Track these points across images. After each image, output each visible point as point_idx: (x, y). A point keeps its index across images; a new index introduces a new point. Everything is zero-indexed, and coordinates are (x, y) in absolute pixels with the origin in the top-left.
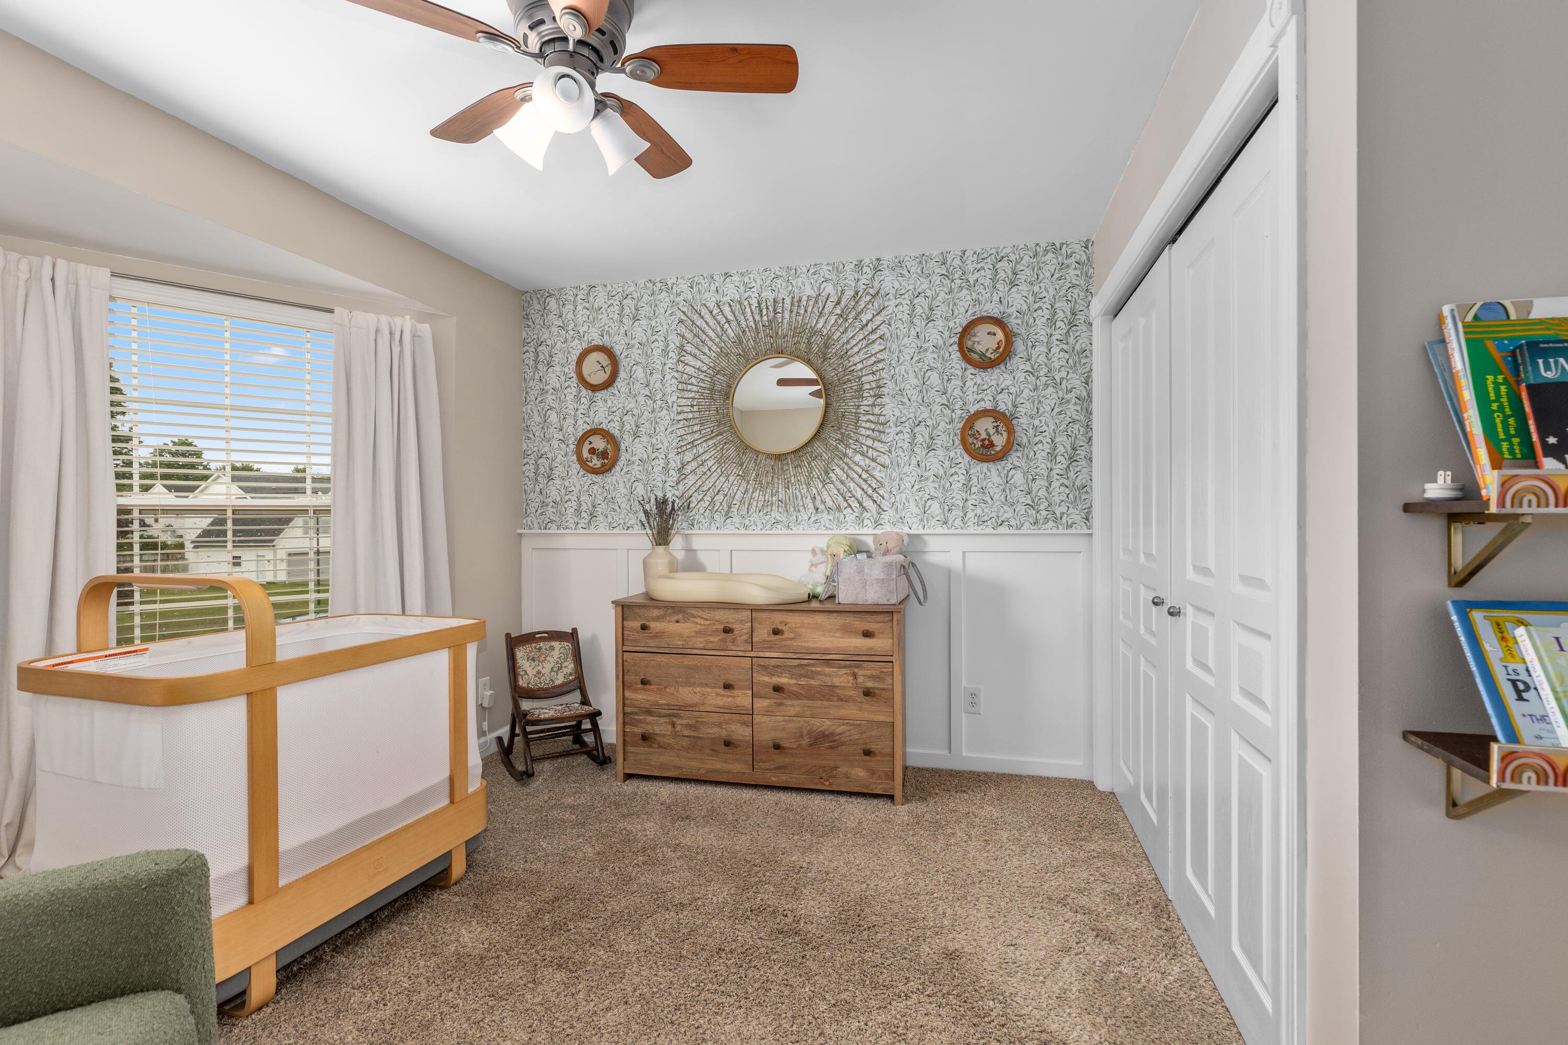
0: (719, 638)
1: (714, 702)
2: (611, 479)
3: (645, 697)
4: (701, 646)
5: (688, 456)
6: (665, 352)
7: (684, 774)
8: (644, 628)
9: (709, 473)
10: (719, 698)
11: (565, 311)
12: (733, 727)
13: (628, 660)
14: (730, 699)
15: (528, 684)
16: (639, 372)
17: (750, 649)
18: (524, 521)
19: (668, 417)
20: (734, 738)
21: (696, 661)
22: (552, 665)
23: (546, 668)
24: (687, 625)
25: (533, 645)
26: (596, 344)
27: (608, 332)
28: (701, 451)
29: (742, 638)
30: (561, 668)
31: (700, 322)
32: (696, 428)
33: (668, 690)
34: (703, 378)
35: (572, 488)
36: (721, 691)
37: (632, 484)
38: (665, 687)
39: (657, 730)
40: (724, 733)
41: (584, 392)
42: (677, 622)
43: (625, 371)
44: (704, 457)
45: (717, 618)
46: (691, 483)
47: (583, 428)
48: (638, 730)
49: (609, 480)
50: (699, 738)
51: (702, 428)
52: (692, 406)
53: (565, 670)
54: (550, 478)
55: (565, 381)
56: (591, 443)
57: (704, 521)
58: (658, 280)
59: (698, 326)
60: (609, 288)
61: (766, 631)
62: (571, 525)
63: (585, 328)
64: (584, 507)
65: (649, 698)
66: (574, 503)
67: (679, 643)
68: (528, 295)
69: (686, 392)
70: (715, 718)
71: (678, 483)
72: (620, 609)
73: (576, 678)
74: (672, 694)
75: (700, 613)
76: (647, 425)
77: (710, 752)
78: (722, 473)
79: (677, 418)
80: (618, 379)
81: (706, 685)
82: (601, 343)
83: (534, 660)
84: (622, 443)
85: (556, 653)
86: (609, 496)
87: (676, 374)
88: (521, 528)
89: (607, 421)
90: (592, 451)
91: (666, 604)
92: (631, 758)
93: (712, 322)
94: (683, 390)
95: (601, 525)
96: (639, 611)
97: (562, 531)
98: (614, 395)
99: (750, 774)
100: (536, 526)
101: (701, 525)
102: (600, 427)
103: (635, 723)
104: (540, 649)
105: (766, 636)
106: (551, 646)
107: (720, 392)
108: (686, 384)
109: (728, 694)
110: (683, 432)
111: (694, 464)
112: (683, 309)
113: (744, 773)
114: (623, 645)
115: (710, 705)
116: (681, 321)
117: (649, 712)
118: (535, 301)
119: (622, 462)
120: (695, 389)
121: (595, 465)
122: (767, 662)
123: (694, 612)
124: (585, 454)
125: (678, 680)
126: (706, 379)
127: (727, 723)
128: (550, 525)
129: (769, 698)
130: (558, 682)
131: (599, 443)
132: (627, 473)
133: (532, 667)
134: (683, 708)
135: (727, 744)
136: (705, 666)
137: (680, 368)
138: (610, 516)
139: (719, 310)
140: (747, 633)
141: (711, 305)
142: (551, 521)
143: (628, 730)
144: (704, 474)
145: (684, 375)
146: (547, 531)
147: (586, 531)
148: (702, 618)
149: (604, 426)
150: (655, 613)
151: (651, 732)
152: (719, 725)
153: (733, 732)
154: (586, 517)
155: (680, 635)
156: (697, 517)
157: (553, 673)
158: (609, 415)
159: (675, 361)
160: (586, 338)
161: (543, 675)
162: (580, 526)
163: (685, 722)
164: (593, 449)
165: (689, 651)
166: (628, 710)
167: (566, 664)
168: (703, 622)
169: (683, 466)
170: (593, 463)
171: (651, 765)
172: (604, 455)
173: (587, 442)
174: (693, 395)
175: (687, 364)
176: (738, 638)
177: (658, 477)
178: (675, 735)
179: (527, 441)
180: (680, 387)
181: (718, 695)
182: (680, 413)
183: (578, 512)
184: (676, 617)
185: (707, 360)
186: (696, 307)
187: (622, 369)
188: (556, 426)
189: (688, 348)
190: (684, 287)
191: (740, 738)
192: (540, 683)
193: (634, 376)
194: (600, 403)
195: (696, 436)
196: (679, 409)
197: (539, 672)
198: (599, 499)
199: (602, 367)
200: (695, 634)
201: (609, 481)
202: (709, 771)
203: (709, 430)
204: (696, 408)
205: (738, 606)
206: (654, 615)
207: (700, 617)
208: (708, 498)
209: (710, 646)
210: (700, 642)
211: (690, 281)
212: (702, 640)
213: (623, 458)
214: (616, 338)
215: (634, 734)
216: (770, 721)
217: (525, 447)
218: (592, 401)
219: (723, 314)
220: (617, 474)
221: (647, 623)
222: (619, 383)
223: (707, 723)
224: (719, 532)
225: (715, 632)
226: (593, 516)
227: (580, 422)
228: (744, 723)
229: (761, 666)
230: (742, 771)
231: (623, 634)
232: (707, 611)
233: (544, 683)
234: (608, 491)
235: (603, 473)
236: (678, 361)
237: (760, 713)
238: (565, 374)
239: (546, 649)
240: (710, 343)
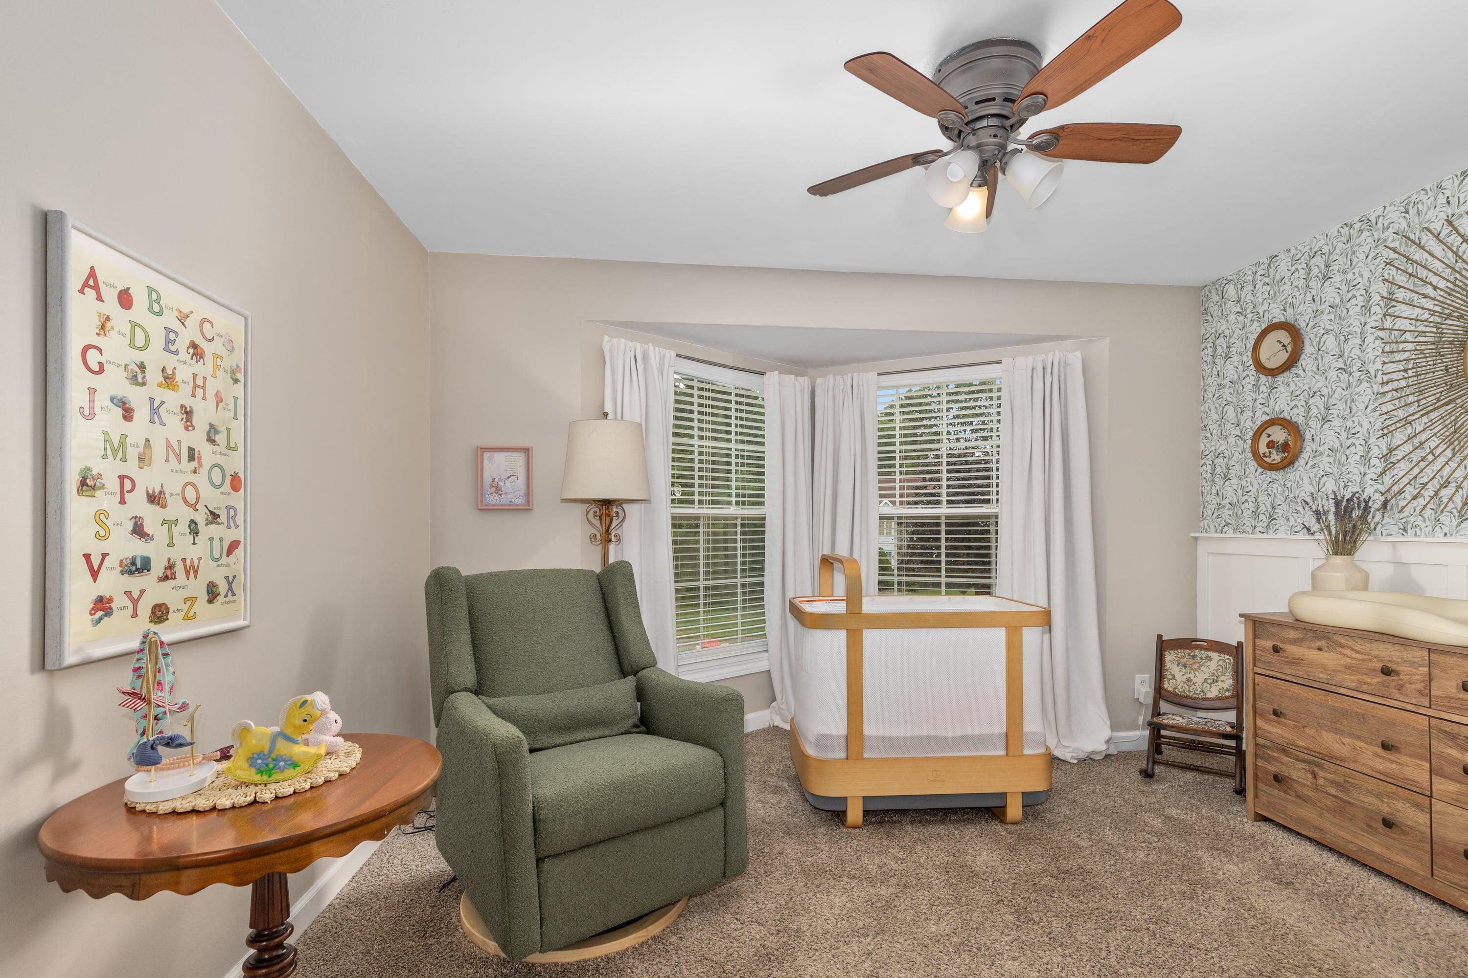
0: (1378, 680)
1: (1371, 763)
2: (1293, 475)
3: (1279, 732)
4: (1352, 685)
5: (1399, 437)
6: (1366, 308)
7: (1328, 840)
8: (1276, 649)
9: (1430, 457)
10: (1378, 760)
11: (1243, 294)
12: (1400, 805)
13: (1260, 684)
14: (1394, 766)
15: (1175, 689)
16: (1330, 342)
17: (1427, 704)
18: (1201, 524)
19: (1369, 391)
20: (1401, 820)
21: (1346, 703)
22: (1206, 676)
23: (1199, 678)
24: (1332, 655)
25: (1187, 651)
26: (1278, 320)
27: (1292, 305)
28: (1419, 429)
29: (1413, 686)
30: (1217, 681)
31: (1419, 255)
32: (1411, 398)
33: (1307, 730)
34: (1424, 329)
35: (1250, 488)
36: (1380, 751)
37: (1320, 479)
38: (1304, 727)
39: (1294, 774)
40: (1385, 809)
41: (1263, 379)
42: (1320, 649)
43: (1312, 345)
44: (1423, 437)
45: (1376, 653)
46: (1401, 474)
47: (1261, 419)
48: (1272, 769)
49: (1291, 476)
50: (1349, 803)
51: (1421, 397)
52: (1406, 371)
53: (1221, 685)
54: (1226, 478)
55: (1243, 371)
56: (1269, 436)
57: (1423, 525)
58: (1356, 219)
59: (1416, 262)
60: (1293, 251)
61: (1454, 684)
62: (1248, 529)
63: (1265, 307)
64: (1262, 508)
65: (1284, 734)
66: (1252, 505)
67: (1321, 675)
68: (1207, 289)
69: (1396, 354)
70: (1372, 784)
71: (1383, 473)
72: (1250, 624)
73: (1233, 696)
74: (1314, 738)
75: (1350, 643)
76: (1341, 405)
77: (1365, 826)
78: (1454, 455)
79: (1381, 391)
80: (1303, 356)
81: (1359, 738)
82: (1283, 320)
83: (1185, 667)
84: (1307, 432)
85: (1213, 665)
86: (1291, 496)
87: (1381, 334)
88: (1197, 531)
89: (1289, 408)
90: (1271, 445)
91: (1307, 626)
92: (1263, 798)
93: (1438, 250)
94: (1392, 352)
95: (1281, 529)
96: (1271, 629)
97: (1238, 535)
98: (1298, 376)
99: (1425, 878)
100: (1213, 529)
101: (1418, 530)
102: (1282, 416)
103: (1268, 759)
104: (1194, 657)
105: (1454, 690)
106: (1207, 656)
107: (1451, 343)
108: (1397, 343)
109: (1391, 757)
110: (1390, 407)
111: (1408, 448)
112: (1392, 246)
113: (1416, 875)
114: (1255, 665)
115: (1364, 765)
116: (1389, 263)
117: (1284, 751)
118: (1214, 292)
119: (1308, 454)
120: (1411, 346)
121: (1274, 460)
122: (1455, 729)
123: (1343, 641)
124: (1263, 449)
125: (1321, 721)
126: (1428, 329)
127: (1389, 797)
128: (1226, 528)
129: (1460, 782)
130: (1209, 695)
131: (1279, 435)
132: (1313, 467)
133: (1182, 673)
134: (1327, 758)
135: (1388, 824)
136: (1356, 712)
137: (1388, 324)
138: (1291, 519)
139: (1451, 229)
140: (1422, 681)
141: (1436, 226)
142: (1227, 525)
143: (1260, 764)
144: (1423, 459)
145: (1393, 332)
146: (1223, 535)
147: (1265, 536)
148: (1353, 650)
149: (1286, 415)
150: (1292, 634)
151: (1287, 774)
152: (1379, 796)
153: (1398, 811)
154: (1265, 519)
155: (1324, 667)
156: (1412, 519)
157: (1206, 685)
158: (1291, 401)
159: (1380, 316)
160: (1266, 318)
161: (1194, 684)
162: (1257, 530)
163: (1331, 776)
164: (1272, 442)
165: (1333, 689)
166: (1260, 741)
167: (1222, 678)
168: (1354, 655)
169: (1391, 451)
170: (1272, 459)
171: (1285, 814)
172: (1285, 447)
173: (1264, 435)
174: (1407, 355)
175: (1398, 317)
176: (1408, 685)
177: (1354, 469)
178: (1316, 788)
179: (1204, 441)
180: (1387, 349)
181: (1376, 754)
182: (1387, 383)
183: (1256, 514)
184: (1319, 644)
185: (1429, 304)
186: (1412, 237)
187: (1307, 343)
188: (1233, 422)
189: (1400, 295)
190: (1394, 215)
191: (1410, 823)
192: (1189, 691)
193: (1323, 349)
194: (1282, 388)
195: (1411, 410)
196: (1386, 378)
197: (1189, 680)
198: (1279, 500)
199: (1283, 346)
200: (1343, 669)
201: (1291, 478)
202: (1361, 848)
203: (1433, 398)
204: (1410, 373)
205: (1408, 642)
206: (1290, 636)
207: (1350, 648)
208: (1428, 493)
209: (1365, 687)
210: (1350, 680)
211: (1404, 204)
212: (1354, 678)
213: (1308, 449)
214: (1302, 308)
215: (1267, 771)
216: (1460, 816)
217: (1202, 447)
218: (1272, 388)
219: (1458, 232)
220: (1301, 468)
221: (1281, 645)
222: (1306, 361)
223: (1360, 787)
224: (1448, 539)
225: (1371, 671)
226: (1272, 518)
227: (1259, 413)
228: (1416, 805)
229: (1445, 732)
230: (1414, 869)
231: (1254, 654)
232: (1359, 640)
233: (1195, 691)
234: (1290, 490)
235: (1284, 468)
236: (1385, 315)
237: (1444, 799)
238: (1243, 363)
239: (1201, 659)
240: (1434, 280)
